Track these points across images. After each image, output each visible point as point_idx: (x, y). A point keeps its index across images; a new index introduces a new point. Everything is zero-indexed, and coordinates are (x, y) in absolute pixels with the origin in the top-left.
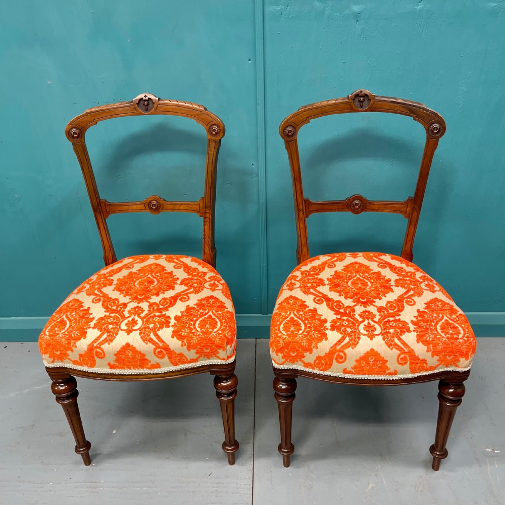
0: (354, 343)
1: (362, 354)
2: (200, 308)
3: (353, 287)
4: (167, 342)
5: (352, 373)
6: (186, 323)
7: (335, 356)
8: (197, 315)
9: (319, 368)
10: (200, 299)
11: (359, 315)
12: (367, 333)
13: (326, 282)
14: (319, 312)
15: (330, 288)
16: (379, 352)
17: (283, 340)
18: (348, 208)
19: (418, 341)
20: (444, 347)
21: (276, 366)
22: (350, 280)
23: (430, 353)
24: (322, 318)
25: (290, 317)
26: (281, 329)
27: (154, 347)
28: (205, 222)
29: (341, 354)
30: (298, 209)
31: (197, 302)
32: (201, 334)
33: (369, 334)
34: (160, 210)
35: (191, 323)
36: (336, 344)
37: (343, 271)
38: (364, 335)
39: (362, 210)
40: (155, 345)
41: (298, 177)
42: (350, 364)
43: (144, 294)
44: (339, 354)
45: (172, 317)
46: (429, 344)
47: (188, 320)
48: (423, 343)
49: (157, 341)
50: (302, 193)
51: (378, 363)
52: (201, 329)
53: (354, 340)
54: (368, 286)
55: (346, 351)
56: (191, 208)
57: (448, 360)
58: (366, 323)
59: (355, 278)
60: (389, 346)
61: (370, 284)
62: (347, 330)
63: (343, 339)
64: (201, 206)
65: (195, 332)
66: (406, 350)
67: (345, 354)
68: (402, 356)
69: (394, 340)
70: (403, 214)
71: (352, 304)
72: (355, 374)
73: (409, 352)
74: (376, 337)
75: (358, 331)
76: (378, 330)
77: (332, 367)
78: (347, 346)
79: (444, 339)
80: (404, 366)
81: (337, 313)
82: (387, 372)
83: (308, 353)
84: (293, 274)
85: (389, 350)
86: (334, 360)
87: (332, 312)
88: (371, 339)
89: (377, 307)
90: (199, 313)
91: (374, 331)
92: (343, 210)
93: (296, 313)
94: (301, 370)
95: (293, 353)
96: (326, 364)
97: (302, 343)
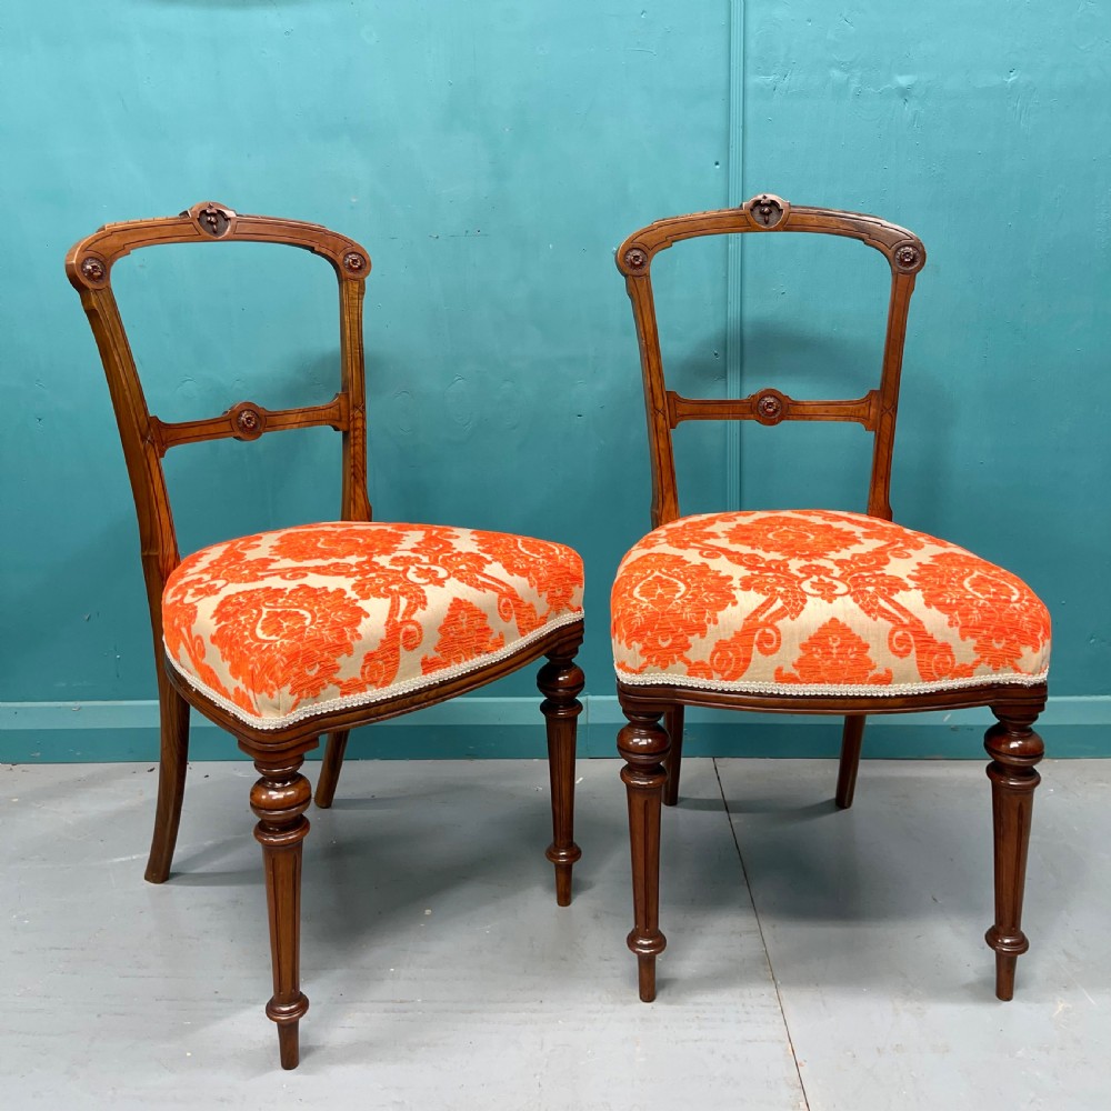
0: (795, 605)
1: (813, 631)
3: (778, 540)
5: (794, 680)
7: (756, 637)
9: (722, 672)
11: (798, 570)
12: (820, 593)
13: (721, 535)
14: (714, 568)
15: (730, 541)
16: (848, 625)
17: (642, 611)
19: (928, 604)
20: (984, 618)
21: (626, 678)
22: (770, 532)
23: (956, 630)
24: (722, 574)
25: (653, 576)
26: (636, 595)
29: (768, 630)
30: (655, 408)
33: (823, 594)
36: (756, 611)
37: (754, 525)
38: (814, 595)
41: (653, 345)
42: (789, 656)
44: (764, 633)
46: (954, 610)
48: (939, 609)
50: (660, 374)
51: (850, 650)
54: (809, 538)
55: (779, 624)
57: (996, 651)
58: (814, 579)
59: (781, 531)
60: (868, 613)
61: (813, 537)
62: (775, 590)
63: (770, 602)
66: (906, 621)
67: (777, 631)
68: (899, 633)
69: (877, 603)
70: (862, 422)
71: (781, 558)
72: (801, 683)
73: (913, 624)
74: (839, 599)
75: (799, 591)
76: (842, 588)
77: (751, 664)
78: (781, 614)
79: (982, 602)
80: (905, 659)
81: (752, 568)
82: (871, 674)
83: (697, 635)
85: (870, 620)
86: (755, 647)
87: (741, 567)
88: (830, 602)
89: (832, 560)
91: (833, 590)
92: (742, 416)
93: (665, 571)
94: (681, 687)
95: (664, 640)
96: (738, 660)
97: (684, 615)
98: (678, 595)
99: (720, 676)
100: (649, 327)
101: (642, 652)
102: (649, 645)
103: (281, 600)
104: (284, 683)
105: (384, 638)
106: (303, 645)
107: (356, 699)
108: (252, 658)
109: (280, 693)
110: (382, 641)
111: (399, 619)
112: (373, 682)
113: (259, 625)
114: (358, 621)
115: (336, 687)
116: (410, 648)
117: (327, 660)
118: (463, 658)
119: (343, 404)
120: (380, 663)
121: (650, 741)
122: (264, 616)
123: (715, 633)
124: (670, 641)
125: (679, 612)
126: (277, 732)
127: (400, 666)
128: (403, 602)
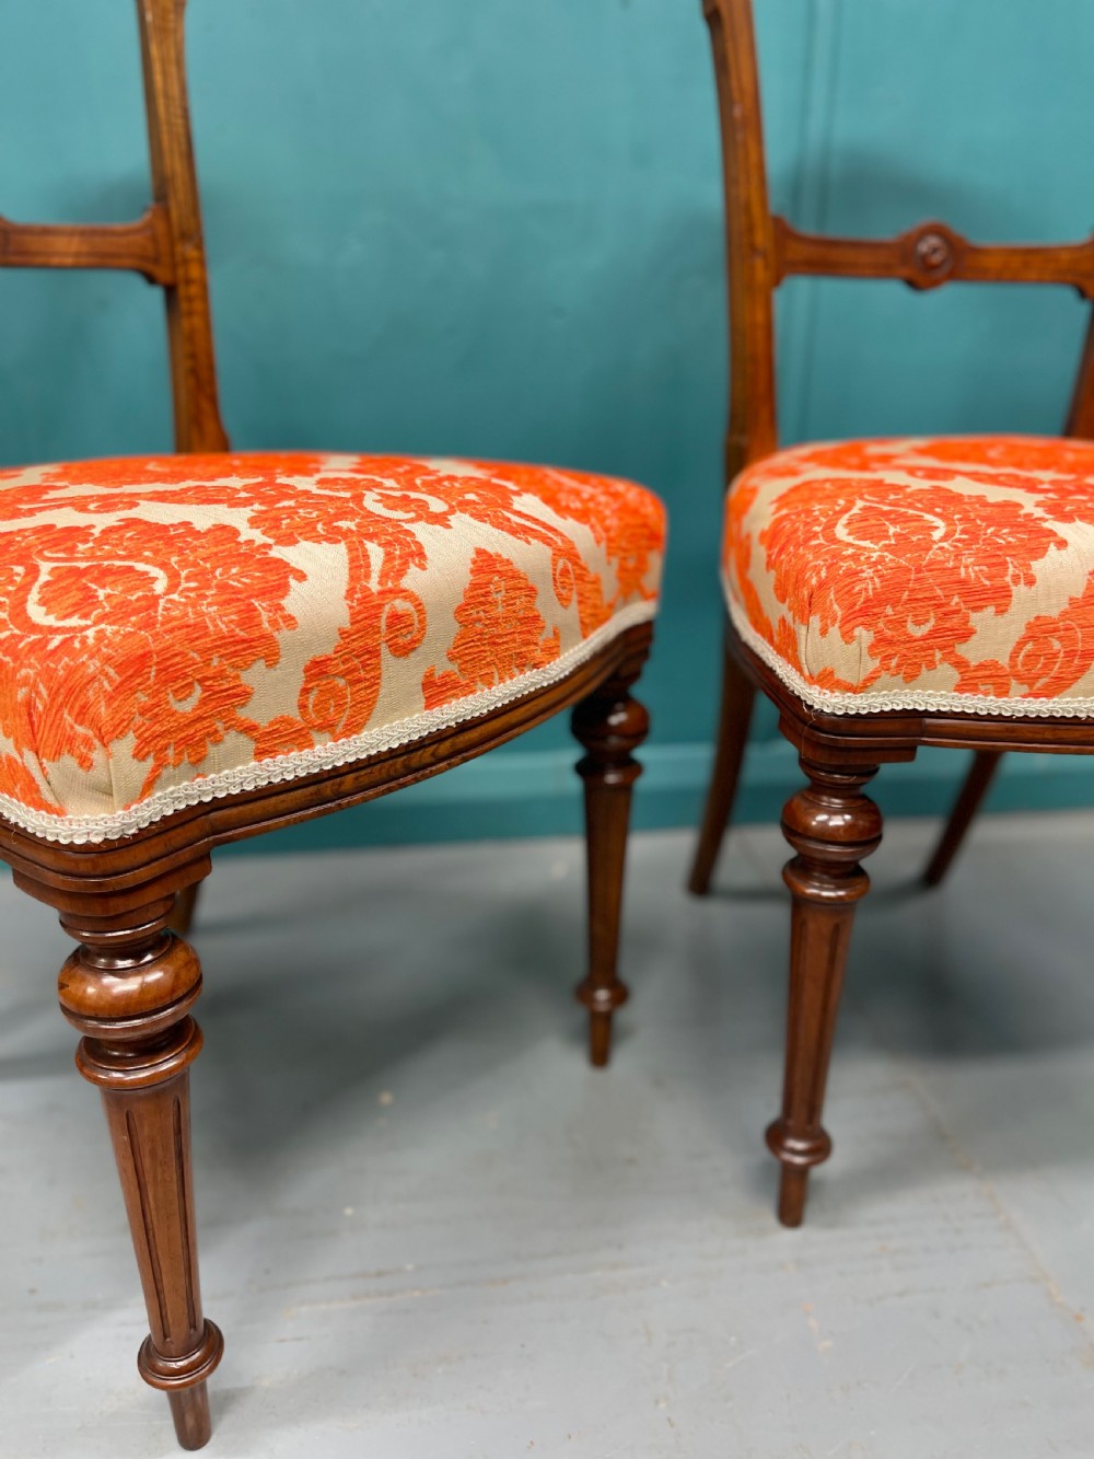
9: (1032, 681)
14: (964, 492)
17: (873, 565)
24: (992, 500)
25: (857, 507)
26: (846, 539)
30: (750, 244)
81: (1033, 490)
83: (989, 611)
87: (1018, 490)
93: (873, 499)
94: (939, 714)
95: (918, 623)
96: (1070, 654)
97: (963, 570)
98: (937, 535)
99: (1025, 689)
101: (873, 649)
102: (888, 633)
103: (81, 547)
104: (119, 731)
105: (347, 626)
106: (156, 636)
107: (291, 765)
108: (23, 672)
109: (109, 755)
110: (343, 633)
111: (374, 585)
112: (327, 727)
113: (34, 596)
114: (283, 588)
115: (243, 739)
116: (401, 651)
117: (221, 675)
118: (496, 676)
119: (161, 227)
120: (341, 682)
121: (848, 817)
122: (44, 577)
123: (1026, 605)
124: (931, 624)
125: (951, 564)
126: (109, 848)
127: (383, 691)
128: (376, 553)
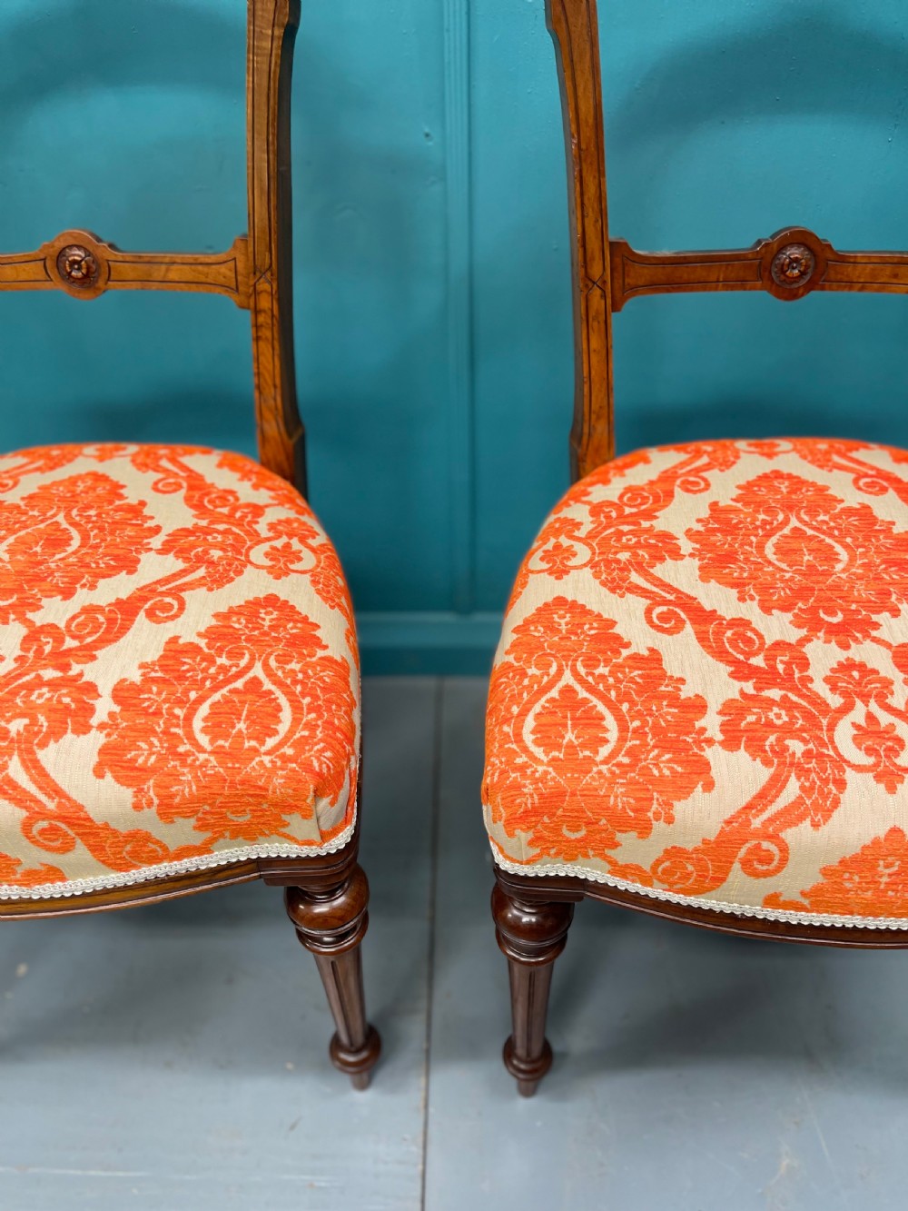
0: (821, 804)
2: (220, 651)
3: (784, 566)
4: (74, 795)
5: (799, 908)
6: (158, 713)
7: (742, 852)
8: (204, 680)
9: (671, 883)
10: (223, 609)
11: (827, 680)
12: (871, 761)
13: (686, 546)
14: (672, 667)
15: (701, 568)
17: (536, 781)
18: (760, 277)
21: (505, 865)
22: (768, 535)
24: (686, 692)
25: (561, 684)
26: (528, 738)
27: (23, 814)
28: (257, 326)
29: (765, 845)
30: (587, 276)
31: (214, 622)
32: (212, 758)
33: (877, 765)
34: (101, 284)
35: (177, 711)
36: (749, 807)
37: (739, 505)
38: (859, 769)
39: (811, 286)
40: (26, 808)
41: (592, 149)
42: (797, 880)
43: (20, 590)
44: (758, 847)
45: (105, 688)
47: (165, 701)
49: (32, 789)
50: (602, 213)
52: (212, 741)
53: (821, 792)
54: (838, 561)
55: (789, 835)
56: (207, 275)
58: (858, 714)
59: (786, 531)
61: (844, 555)
62: (786, 749)
63: (776, 784)
64: (240, 266)
65: (187, 754)
67: (784, 849)
71: (793, 635)
72: (809, 912)
75: (831, 753)
77: (725, 884)
78: (792, 815)
81: (741, 671)
83: (634, 834)
84: (562, 515)
86: (737, 866)
87: (724, 669)
88: (891, 789)
89: (889, 646)
90: (212, 670)
91: (897, 755)
92: (740, 283)
93: (582, 671)
94: (596, 883)
95: (572, 831)
96: (702, 876)
97: (612, 800)
98: (604, 751)
99: (666, 887)
100: (586, 108)
101: (531, 843)
102: (546, 833)
123: (662, 837)
124: (583, 833)
